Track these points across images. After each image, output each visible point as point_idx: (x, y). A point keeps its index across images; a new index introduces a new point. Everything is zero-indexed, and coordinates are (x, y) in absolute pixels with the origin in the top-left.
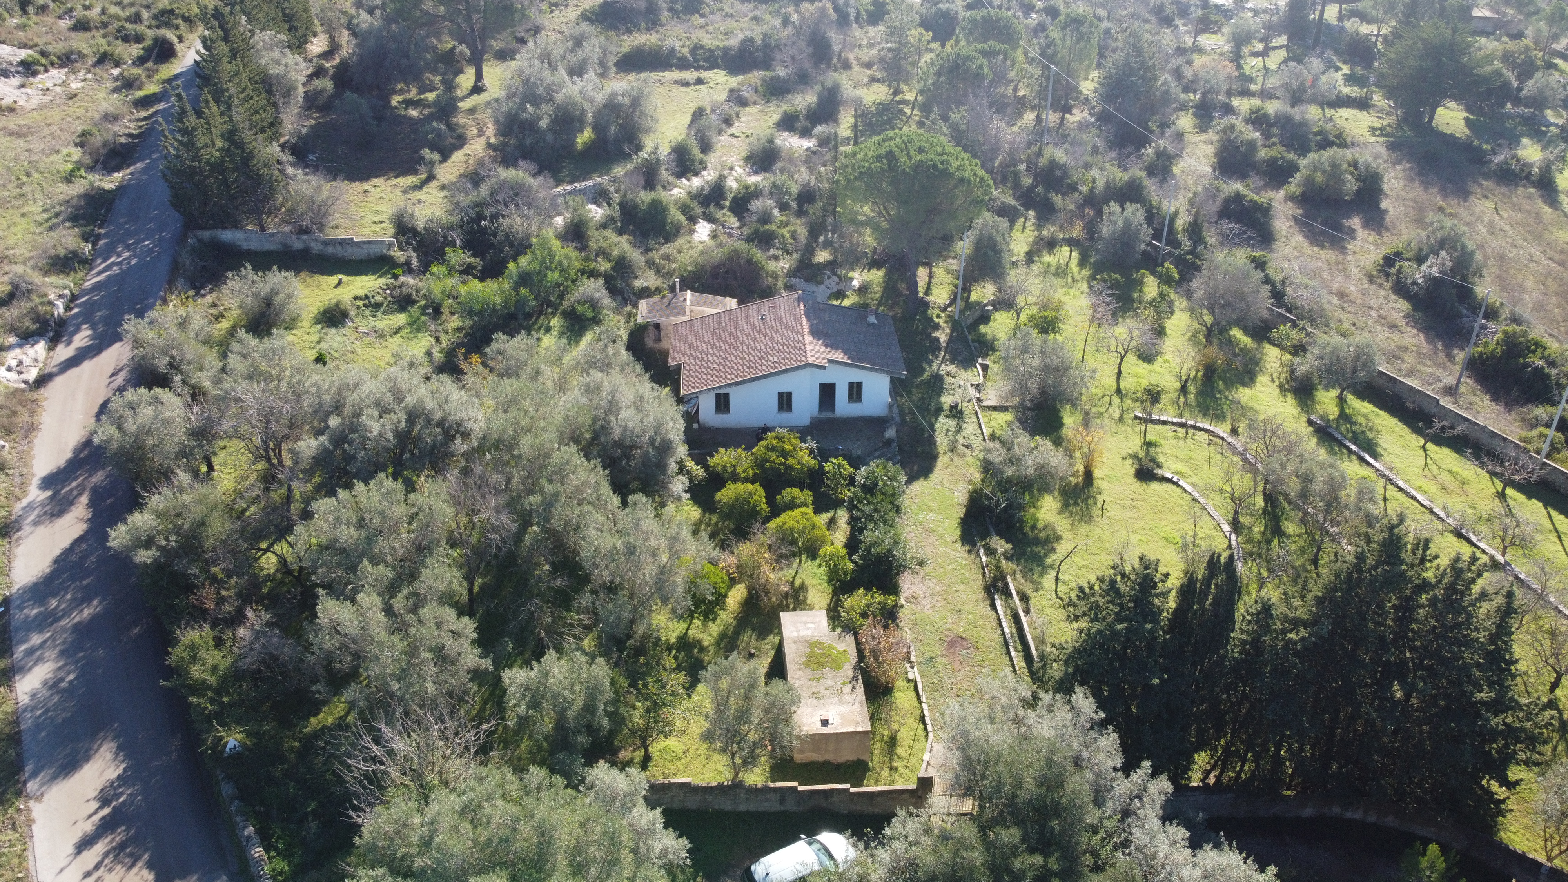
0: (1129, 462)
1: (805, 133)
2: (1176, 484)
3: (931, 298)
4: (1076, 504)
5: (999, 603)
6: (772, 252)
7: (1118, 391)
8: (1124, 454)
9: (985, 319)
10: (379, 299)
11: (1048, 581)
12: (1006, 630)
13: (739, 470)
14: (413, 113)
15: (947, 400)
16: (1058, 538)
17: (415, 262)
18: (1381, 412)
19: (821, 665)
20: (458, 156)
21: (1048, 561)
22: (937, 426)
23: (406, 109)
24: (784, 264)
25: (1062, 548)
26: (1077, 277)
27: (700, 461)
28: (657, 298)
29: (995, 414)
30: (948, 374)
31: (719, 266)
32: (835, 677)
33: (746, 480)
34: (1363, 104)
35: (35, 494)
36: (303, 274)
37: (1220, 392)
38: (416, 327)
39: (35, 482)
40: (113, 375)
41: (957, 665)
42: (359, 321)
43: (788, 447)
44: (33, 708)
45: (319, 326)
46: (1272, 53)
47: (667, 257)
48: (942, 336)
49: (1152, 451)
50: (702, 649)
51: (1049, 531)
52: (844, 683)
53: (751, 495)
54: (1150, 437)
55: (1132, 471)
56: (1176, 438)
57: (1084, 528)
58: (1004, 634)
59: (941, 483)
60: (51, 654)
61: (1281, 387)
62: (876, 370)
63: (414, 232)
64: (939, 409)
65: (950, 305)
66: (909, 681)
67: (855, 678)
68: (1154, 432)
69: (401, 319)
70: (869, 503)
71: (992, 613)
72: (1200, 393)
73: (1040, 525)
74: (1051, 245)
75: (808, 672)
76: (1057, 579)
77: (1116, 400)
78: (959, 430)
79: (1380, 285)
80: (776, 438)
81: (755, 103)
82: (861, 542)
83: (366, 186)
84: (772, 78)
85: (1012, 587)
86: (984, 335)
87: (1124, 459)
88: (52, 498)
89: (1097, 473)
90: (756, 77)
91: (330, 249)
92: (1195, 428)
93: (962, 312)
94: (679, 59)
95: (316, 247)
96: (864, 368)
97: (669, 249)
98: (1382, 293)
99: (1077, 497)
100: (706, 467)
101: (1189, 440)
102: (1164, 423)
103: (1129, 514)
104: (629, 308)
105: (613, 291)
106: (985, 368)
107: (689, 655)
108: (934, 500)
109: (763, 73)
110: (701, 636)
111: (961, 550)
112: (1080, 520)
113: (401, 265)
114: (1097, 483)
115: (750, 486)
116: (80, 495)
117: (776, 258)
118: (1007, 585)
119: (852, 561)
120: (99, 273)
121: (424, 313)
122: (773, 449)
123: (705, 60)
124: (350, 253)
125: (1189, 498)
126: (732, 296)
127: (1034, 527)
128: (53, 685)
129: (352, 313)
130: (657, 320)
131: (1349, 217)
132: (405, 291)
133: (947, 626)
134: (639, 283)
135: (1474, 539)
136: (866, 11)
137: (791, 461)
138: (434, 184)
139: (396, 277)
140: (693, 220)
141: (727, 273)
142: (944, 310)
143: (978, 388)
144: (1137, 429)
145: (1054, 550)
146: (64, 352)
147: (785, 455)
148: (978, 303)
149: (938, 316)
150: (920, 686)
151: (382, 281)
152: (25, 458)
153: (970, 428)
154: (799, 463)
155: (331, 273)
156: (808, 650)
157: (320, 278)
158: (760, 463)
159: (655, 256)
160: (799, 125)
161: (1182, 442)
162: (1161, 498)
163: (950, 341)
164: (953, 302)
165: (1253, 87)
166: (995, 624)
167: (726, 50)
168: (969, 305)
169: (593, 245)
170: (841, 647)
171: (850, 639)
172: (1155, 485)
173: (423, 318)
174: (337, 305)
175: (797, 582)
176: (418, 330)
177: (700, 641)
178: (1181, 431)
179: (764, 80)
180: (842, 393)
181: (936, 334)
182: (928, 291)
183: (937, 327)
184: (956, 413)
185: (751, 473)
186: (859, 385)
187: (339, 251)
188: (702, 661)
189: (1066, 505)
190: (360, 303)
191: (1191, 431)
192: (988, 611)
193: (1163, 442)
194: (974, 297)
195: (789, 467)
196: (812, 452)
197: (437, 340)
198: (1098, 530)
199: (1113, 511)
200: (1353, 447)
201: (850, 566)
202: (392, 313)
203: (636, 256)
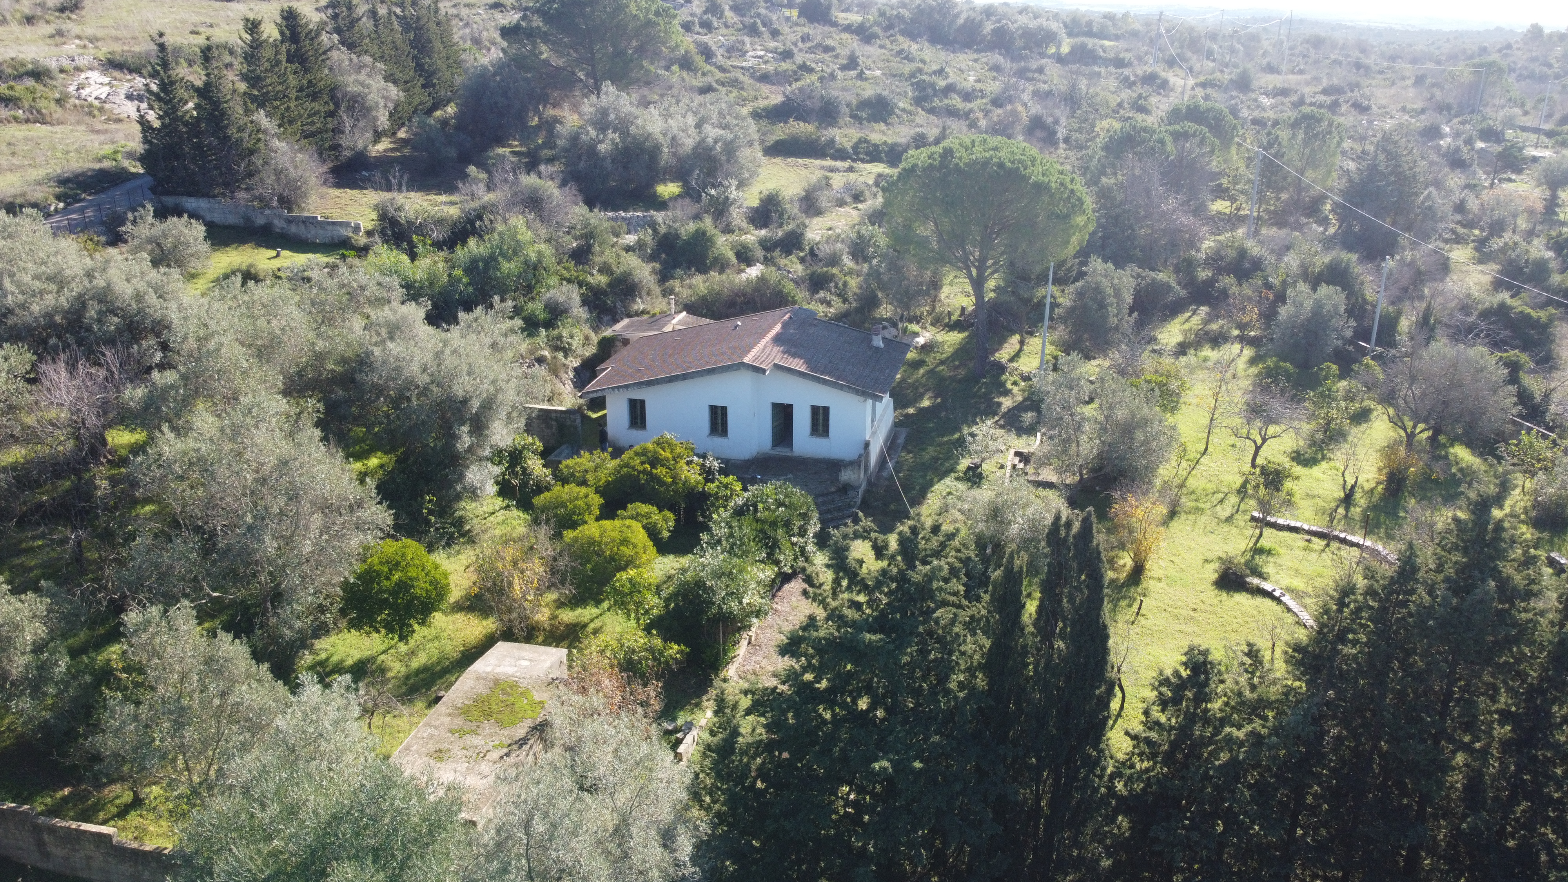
0: (1214, 566)
2: (1278, 600)
3: (1014, 365)
6: (822, 294)
8: (1210, 556)
15: (967, 461)
19: (487, 715)
22: (938, 487)
28: (646, 317)
30: (989, 438)
32: (490, 736)
36: (245, 246)
37: (1407, 510)
43: (665, 454)
48: (1010, 402)
52: (494, 744)
54: (1264, 543)
55: (1213, 576)
56: (1307, 549)
63: (397, 223)
67: (521, 741)
68: (1273, 539)
72: (1373, 508)
75: (460, 719)
77: (1234, 499)
87: (1206, 561)
89: (1152, 574)
91: (293, 229)
92: (1344, 541)
94: (838, 151)
97: (697, 279)
101: (1327, 554)
102: (1296, 530)
105: (600, 309)
113: (357, 249)
114: (1146, 583)
123: (867, 154)
130: (626, 334)
134: (636, 305)
139: (343, 258)
140: (747, 261)
142: (1027, 378)
143: (1025, 457)
147: (657, 462)
149: (1015, 383)
151: (325, 260)
154: (675, 477)
156: (487, 692)
157: (261, 250)
158: (623, 471)
159: (675, 284)
161: (1313, 555)
163: (1016, 408)
167: (894, 146)
169: (596, 259)
170: (540, 696)
178: (1319, 543)
180: (802, 421)
181: (1001, 399)
182: (1012, 358)
183: (1006, 393)
185: (602, 480)
186: (826, 410)
187: (303, 232)
191: (1335, 544)
193: (1282, 551)
196: (707, 471)
199: (1152, 619)
203: (650, 281)
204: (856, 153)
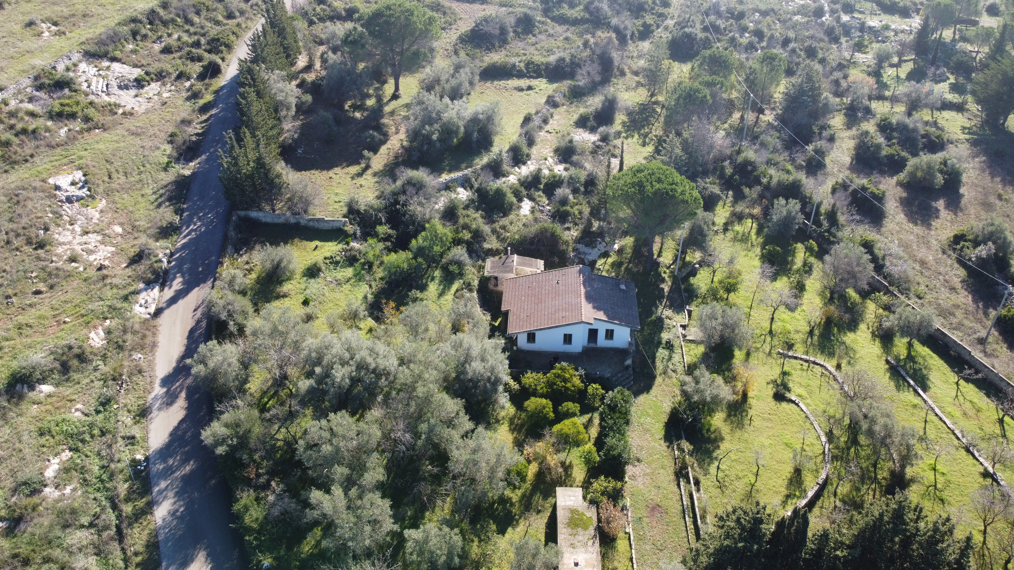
0: (771, 386)
1: (593, 130)
2: (797, 405)
3: (661, 259)
4: (735, 415)
5: (682, 483)
6: (567, 225)
7: (771, 332)
8: (769, 380)
9: (693, 273)
10: (338, 258)
11: (713, 469)
12: (685, 503)
14: (358, 115)
15: (665, 336)
16: (722, 439)
17: (358, 233)
18: (934, 355)
19: (577, 526)
20: (383, 149)
21: (715, 455)
22: (658, 354)
23: (354, 112)
24: (574, 233)
25: (724, 446)
26: (755, 243)
27: (516, 378)
28: (497, 258)
29: (693, 346)
30: (667, 317)
31: (534, 237)
32: (584, 535)
34: (959, 108)
35: (158, 390)
37: (834, 335)
38: (358, 277)
39: (158, 382)
40: (195, 310)
44: (164, 528)
45: (305, 278)
46: (903, 65)
47: (504, 228)
48: (666, 287)
49: (786, 379)
51: (717, 434)
52: (589, 539)
54: (786, 368)
55: (771, 393)
57: (738, 433)
59: (656, 396)
60: (171, 494)
62: (622, 325)
64: (660, 343)
65: (672, 264)
66: (626, 533)
67: (595, 536)
69: (349, 272)
71: (677, 490)
72: (821, 336)
73: (712, 429)
74: (740, 218)
75: (569, 530)
76: (718, 468)
77: (768, 339)
78: (670, 358)
79: (949, 256)
80: (561, 369)
81: (563, 105)
82: (605, 443)
83: (331, 173)
84: (575, 86)
85: (690, 475)
86: (692, 285)
87: (768, 383)
88: (167, 392)
89: (750, 394)
90: (565, 85)
91: (311, 224)
92: (815, 363)
93: (680, 269)
94: (518, 71)
95: (303, 222)
96: (615, 323)
97: (504, 221)
98: (949, 262)
99: (736, 410)
102: (796, 358)
103: (766, 424)
104: (480, 262)
105: (471, 252)
106: (690, 313)
108: (651, 408)
109: (569, 82)
111: (663, 445)
112: (737, 427)
113: (351, 236)
114: (750, 401)
116: (181, 391)
117: (568, 229)
118: (688, 473)
119: (599, 456)
120: (185, 237)
122: (558, 376)
123: (534, 72)
124: (322, 228)
125: (804, 415)
126: (541, 259)
127: (708, 430)
128: (173, 514)
130: (496, 274)
131: (936, 200)
132: (353, 253)
134: (486, 246)
135: (977, 454)
136: (638, 30)
138: (369, 172)
139: (348, 243)
140: (520, 200)
142: (668, 268)
143: (684, 327)
144: (779, 362)
145: (718, 447)
146: (169, 293)
147: (565, 380)
148: (690, 263)
149: (665, 272)
150: (632, 538)
151: (340, 246)
152: (151, 364)
153: (676, 357)
155: (311, 241)
156: (570, 515)
157: (305, 243)
158: (550, 384)
159: (497, 226)
160: (589, 124)
161: (805, 373)
162: (787, 414)
163: (670, 291)
164: (675, 262)
165: (887, 93)
166: (678, 497)
167: (547, 65)
168: (685, 264)
170: (588, 514)
172: (784, 404)
179: (569, 87)
180: (601, 335)
182: (659, 255)
184: (669, 346)
185: (545, 390)
186: (612, 331)
187: (316, 225)
189: (729, 416)
190: (328, 261)
191: (812, 365)
193: (793, 372)
194: (688, 259)
195: (567, 389)
196: (581, 376)
197: (370, 286)
198: (746, 435)
200: (912, 382)
201: (598, 459)
202: (345, 267)
203: (486, 229)
204: (528, 72)
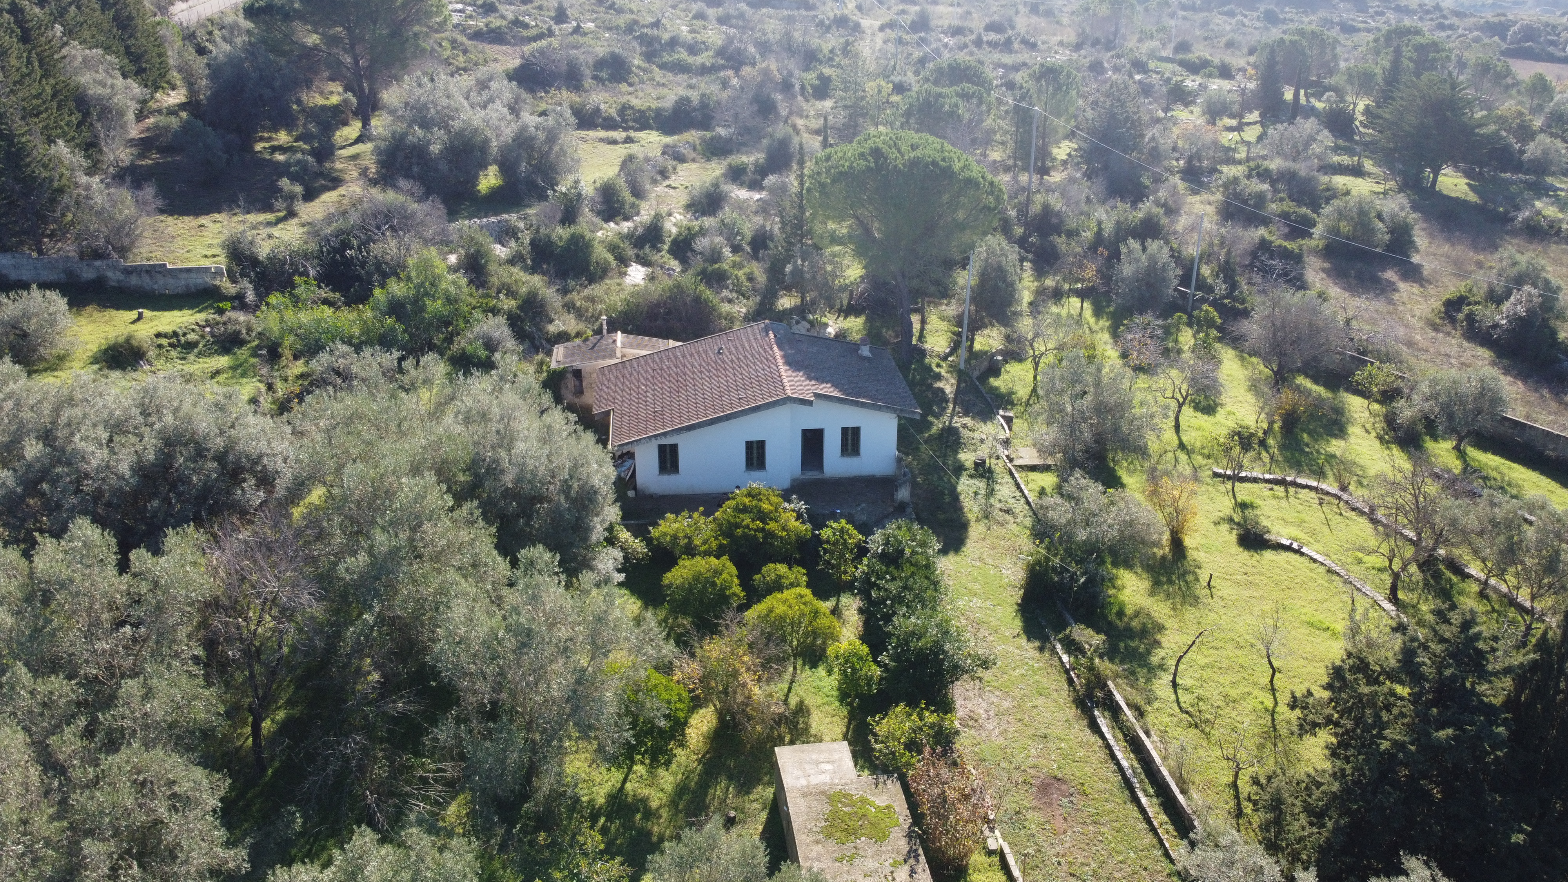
0: (1225, 527)
3: (927, 346)
4: (1170, 582)
5: (1104, 723)
6: (725, 293)
7: (1182, 446)
8: (1216, 519)
9: (995, 370)
10: (192, 337)
11: (1161, 686)
13: (697, 541)
14: (280, 157)
15: (967, 457)
16: (1161, 628)
17: (250, 296)
19: (852, 832)
21: (1155, 660)
22: (960, 488)
24: (740, 309)
25: (1169, 641)
27: (639, 532)
28: (578, 341)
29: (1033, 475)
30: (964, 426)
32: (878, 854)
33: (707, 553)
36: (89, 309)
38: (240, 370)
41: (1059, 823)
42: (159, 364)
43: (766, 506)
46: (1246, 128)
48: (948, 386)
49: (1249, 513)
50: (650, 814)
51: (1142, 618)
52: (895, 864)
53: (717, 573)
54: (1240, 498)
55: (1233, 537)
56: (1275, 497)
57: (1190, 614)
58: (1121, 769)
59: (981, 559)
61: (1380, 438)
62: (880, 408)
63: (254, 261)
64: (959, 469)
66: (990, 853)
67: (912, 854)
68: (1244, 491)
69: (221, 362)
70: (893, 579)
71: (1094, 739)
72: (1282, 447)
73: (1129, 611)
74: (1057, 295)
75: (832, 845)
76: (1174, 684)
77: (1183, 457)
78: (991, 493)
79: (1448, 334)
80: (749, 495)
84: (712, 139)
85: (1118, 697)
87: (1216, 523)
89: (1188, 541)
91: (134, 280)
92: (1295, 485)
93: (968, 361)
94: (605, 119)
95: (114, 277)
96: (863, 405)
97: (593, 290)
99: (1169, 574)
100: (649, 541)
101: (1292, 500)
102: (1255, 480)
103: (1248, 593)
104: (540, 357)
106: (1009, 420)
107: (628, 825)
108: (976, 580)
109: (701, 133)
110: (646, 792)
111: (1028, 649)
112: (1183, 603)
113: (231, 299)
114: (1192, 554)
115: (713, 560)
117: (730, 301)
118: (1110, 694)
119: (878, 664)
121: (254, 354)
122: (745, 510)
123: (635, 121)
124: (160, 284)
125: (1322, 569)
126: (676, 340)
127: (1121, 614)
129: (152, 353)
130: (577, 364)
132: (230, 328)
133: (1031, 761)
134: (552, 328)
137: (772, 526)
139: (221, 312)
140: (623, 261)
141: (669, 313)
142: (945, 358)
143: (1006, 443)
144: (1222, 488)
145: (1158, 644)
147: (763, 517)
148: (984, 353)
149: (938, 366)
151: (201, 317)
153: (1005, 490)
154: (784, 528)
155: (129, 308)
156: (827, 808)
157: (113, 312)
158: (727, 530)
159: (577, 298)
161: (1284, 503)
162: (1284, 570)
163: (958, 392)
164: (954, 350)
166: (1102, 754)
167: (658, 112)
168: (973, 355)
169: (495, 280)
170: (881, 800)
171: (894, 787)
172: (1270, 555)
173: (253, 360)
174: (128, 340)
175: (793, 701)
176: (243, 375)
177: (644, 801)
178: (1280, 490)
179: (703, 140)
180: (832, 444)
181: (939, 385)
182: (921, 337)
183: (938, 377)
184: (983, 471)
185: (714, 545)
186: (856, 431)
187: (146, 282)
188: (650, 833)
189: (1156, 583)
191: (1291, 490)
192: (1088, 735)
193: (1259, 502)
195: (771, 535)
196: (799, 516)
197: (270, 387)
198: (1212, 616)
199: (1224, 589)
201: (877, 671)
203: (549, 294)
204: (625, 121)
